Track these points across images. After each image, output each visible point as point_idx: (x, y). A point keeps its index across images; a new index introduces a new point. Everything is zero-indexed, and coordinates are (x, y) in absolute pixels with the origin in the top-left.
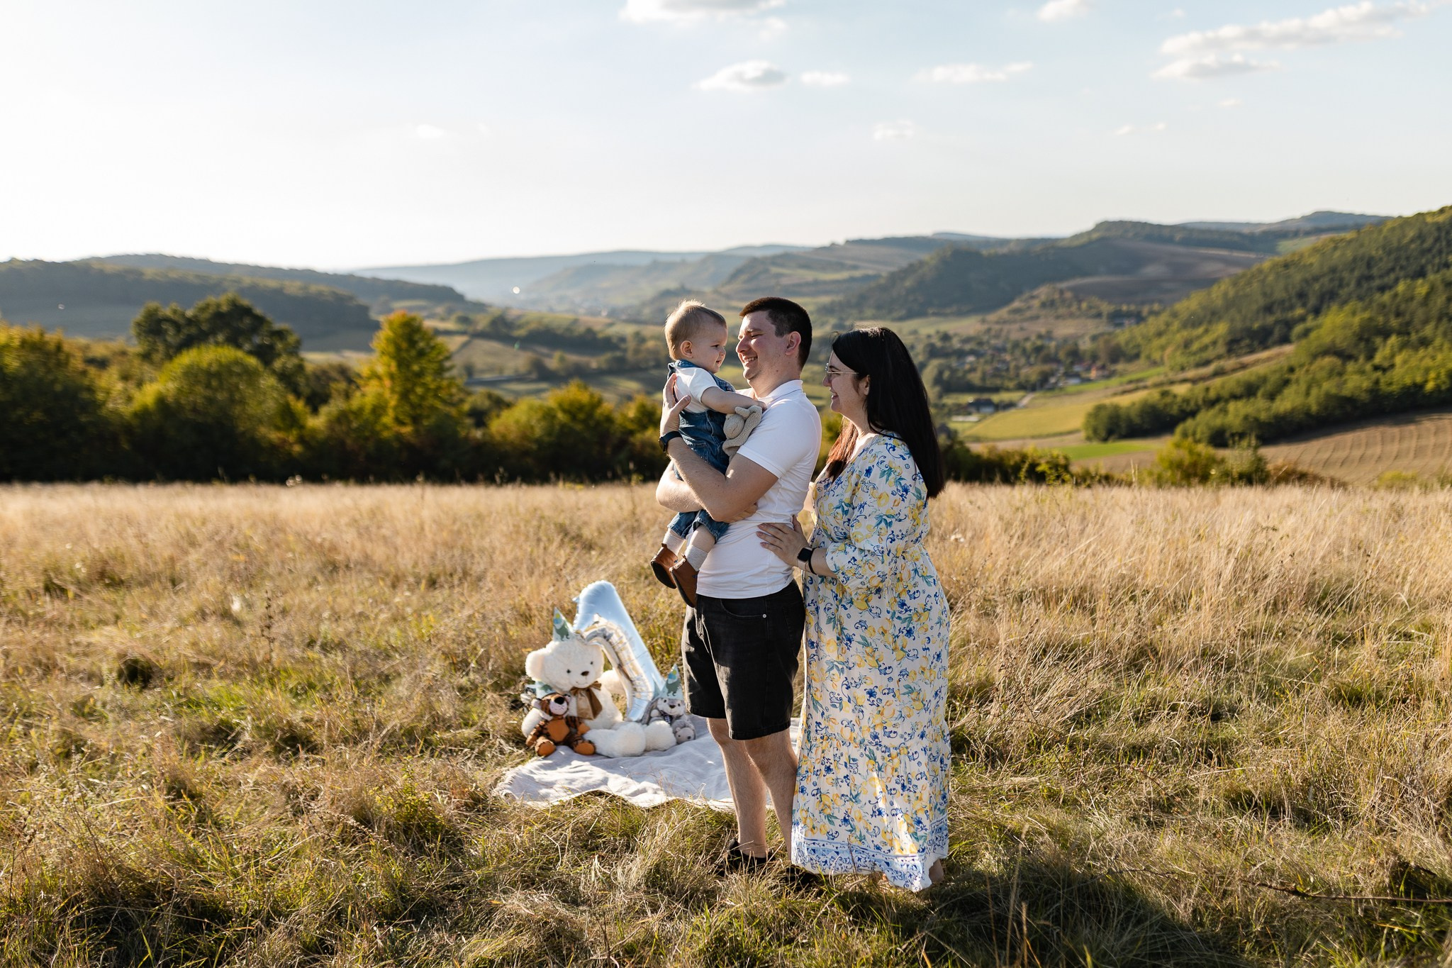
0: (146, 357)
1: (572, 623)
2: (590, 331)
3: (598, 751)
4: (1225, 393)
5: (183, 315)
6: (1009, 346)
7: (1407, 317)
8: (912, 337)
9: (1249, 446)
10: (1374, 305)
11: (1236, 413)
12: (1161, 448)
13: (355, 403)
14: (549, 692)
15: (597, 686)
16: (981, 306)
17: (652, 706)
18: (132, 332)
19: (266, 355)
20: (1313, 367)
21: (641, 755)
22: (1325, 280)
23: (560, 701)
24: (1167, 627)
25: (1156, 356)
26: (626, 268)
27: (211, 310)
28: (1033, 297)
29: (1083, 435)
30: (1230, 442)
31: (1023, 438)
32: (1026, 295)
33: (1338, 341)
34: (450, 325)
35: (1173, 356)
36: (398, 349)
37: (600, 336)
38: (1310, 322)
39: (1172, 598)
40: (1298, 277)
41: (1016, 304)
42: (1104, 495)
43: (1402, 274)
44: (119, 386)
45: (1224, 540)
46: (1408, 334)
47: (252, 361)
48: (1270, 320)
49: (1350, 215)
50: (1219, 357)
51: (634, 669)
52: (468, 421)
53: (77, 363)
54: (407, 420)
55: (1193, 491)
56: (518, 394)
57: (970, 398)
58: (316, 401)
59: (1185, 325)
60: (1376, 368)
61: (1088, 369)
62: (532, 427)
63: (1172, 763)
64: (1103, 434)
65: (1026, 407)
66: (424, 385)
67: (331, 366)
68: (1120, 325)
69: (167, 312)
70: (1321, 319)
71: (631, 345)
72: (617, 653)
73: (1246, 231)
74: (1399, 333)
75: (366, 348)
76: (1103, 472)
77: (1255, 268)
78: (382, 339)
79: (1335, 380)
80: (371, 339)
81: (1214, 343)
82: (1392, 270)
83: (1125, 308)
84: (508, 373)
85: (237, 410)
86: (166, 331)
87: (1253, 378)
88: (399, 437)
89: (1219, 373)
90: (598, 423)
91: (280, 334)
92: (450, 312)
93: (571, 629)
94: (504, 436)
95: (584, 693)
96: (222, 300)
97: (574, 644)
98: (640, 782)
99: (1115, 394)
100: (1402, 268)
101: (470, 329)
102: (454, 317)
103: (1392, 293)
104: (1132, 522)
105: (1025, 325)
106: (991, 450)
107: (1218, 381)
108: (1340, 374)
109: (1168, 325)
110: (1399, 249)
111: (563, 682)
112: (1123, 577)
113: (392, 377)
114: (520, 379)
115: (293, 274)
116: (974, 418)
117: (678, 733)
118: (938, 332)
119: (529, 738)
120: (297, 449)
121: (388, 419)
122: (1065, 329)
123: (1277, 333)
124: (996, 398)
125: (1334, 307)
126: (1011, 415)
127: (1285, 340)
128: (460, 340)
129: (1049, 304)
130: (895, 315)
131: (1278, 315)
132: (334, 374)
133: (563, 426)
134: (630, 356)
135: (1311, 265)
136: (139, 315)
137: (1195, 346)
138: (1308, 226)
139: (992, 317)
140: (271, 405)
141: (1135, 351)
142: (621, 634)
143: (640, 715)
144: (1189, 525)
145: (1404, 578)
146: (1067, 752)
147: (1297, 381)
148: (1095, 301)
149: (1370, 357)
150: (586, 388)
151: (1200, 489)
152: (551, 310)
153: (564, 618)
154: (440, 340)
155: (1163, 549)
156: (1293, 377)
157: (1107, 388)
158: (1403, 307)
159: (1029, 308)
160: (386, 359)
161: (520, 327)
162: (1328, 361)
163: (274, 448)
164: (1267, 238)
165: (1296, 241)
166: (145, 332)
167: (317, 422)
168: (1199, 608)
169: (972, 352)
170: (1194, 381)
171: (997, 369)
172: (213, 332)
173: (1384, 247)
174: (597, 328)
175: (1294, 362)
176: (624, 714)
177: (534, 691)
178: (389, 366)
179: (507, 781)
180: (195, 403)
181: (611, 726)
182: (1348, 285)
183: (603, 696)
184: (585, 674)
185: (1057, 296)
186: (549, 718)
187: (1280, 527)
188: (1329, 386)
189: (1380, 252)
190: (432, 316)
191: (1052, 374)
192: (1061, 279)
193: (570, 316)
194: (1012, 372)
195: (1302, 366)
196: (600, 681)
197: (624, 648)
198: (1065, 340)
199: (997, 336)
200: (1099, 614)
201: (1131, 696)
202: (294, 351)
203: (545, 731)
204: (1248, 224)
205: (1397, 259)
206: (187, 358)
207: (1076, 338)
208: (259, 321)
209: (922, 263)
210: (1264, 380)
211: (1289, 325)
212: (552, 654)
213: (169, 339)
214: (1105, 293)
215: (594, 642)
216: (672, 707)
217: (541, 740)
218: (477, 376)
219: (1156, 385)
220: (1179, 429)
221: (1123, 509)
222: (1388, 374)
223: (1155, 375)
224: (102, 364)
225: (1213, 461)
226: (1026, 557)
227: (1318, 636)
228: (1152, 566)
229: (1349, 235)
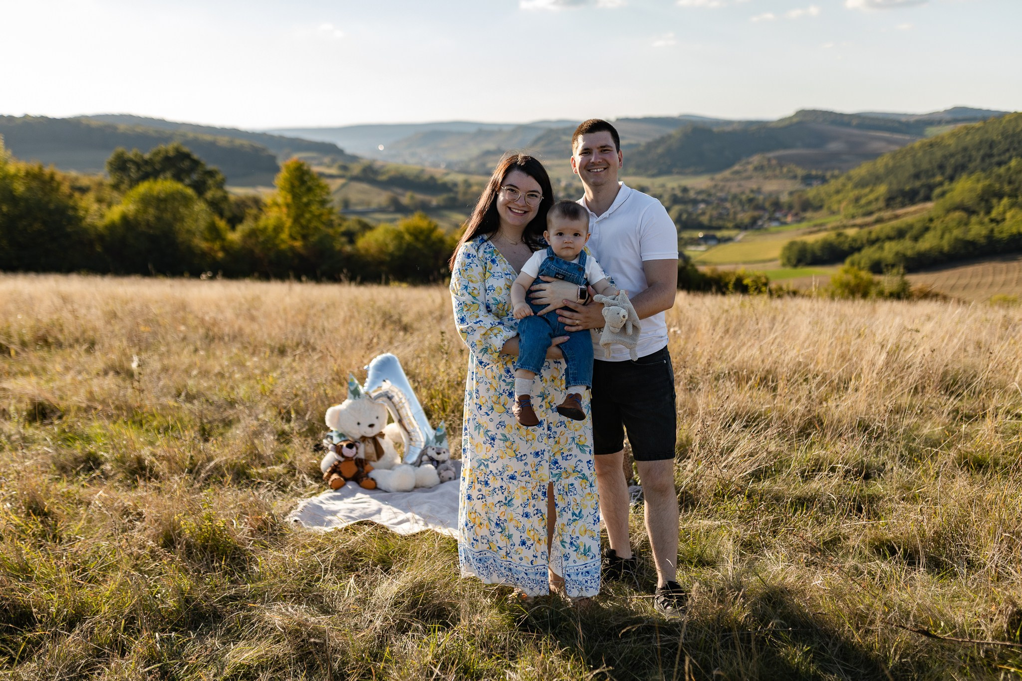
0: (116, 187)
1: (363, 386)
2: (432, 179)
3: (379, 486)
4: (882, 236)
5: (142, 157)
6: (730, 197)
7: (1017, 185)
8: (660, 189)
9: (898, 273)
10: (993, 175)
11: (890, 250)
12: (835, 273)
13: (262, 223)
14: (343, 439)
15: (382, 435)
16: (712, 168)
17: (423, 453)
18: (106, 169)
19: (200, 188)
20: (947, 219)
21: (409, 492)
22: (959, 157)
23: (350, 446)
24: (832, 404)
25: (835, 207)
26: (460, 134)
27: (161, 155)
28: (748, 163)
29: (779, 262)
30: (885, 270)
31: (737, 263)
32: (744, 161)
33: (966, 201)
34: (333, 171)
35: (846, 207)
36: (293, 186)
37: (440, 182)
38: (946, 186)
39: (836, 381)
40: (939, 154)
41: (736, 167)
42: (791, 304)
43: (1014, 153)
44: (95, 207)
45: (879, 338)
46: (1017, 197)
47: (190, 191)
48: (918, 184)
49: (980, 110)
50: (880, 210)
51: (411, 423)
52: (344, 239)
53: (65, 189)
54: (299, 237)
55: (856, 302)
56: (379, 221)
57: (701, 234)
58: (234, 221)
59: (857, 186)
60: (992, 220)
61: (786, 215)
62: (387, 245)
63: (829, 514)
64: (794, 261)
65: (740, 241)
66: (311, 212)
67: (248, 198)
68: (810, 185)
69: (130, 155)
70: (954, 185)
71: (461, 189)
72: (398, 411)
73: (904, 119)
74: (1010, 196)
75: (270, 185)
76: (792, 288)
77: (909, 146)
78: (282, 177)
79: (962, 229)
80: (273, 179)
81: (877, 199)
82: (1008, 150)
83: (814, 172)
84: (374, 206)
85: (178, 226)
86: (130, 168)
87: (903, 226)
88: (292, 249)
89: (879, 221)
90: (434, 243)
91: (211, 174)
92: (334, 161)
93: (362, 390)
94: (367, 250)
95: (370, 441)
96: (170, 148)
97: (364, 403)
98: (406, 513)
99: (804, 234)
100: (1015, 149)
101: (349, 174)
102: (337, 165)
103: (1007, 167)
104: (810, 323)
105: (743, 183)
106: (714, 271)
107: (878, 227)
108: (966, 224)
109: (844, 185)
110: (1013, 135)
111: (354, 431)
112: (799, 364)
113: (288, 206)
114: (382, 210)
115: (223, 131)
116: (702, 248)
117: (442, 475)
118: (680, 186)
119: (326, 474)
120: (220, 255)
121: (284, 236)
122: (771, 187)
123: (922, 193)
124: (719, 234)
125: (964, 176)
126: (729, 247)
127: (928, 198)
128: (340, 182)
129: (760, 168)
130: (649, 173)
131: (923, 181)
132: (250, 203)
133: (409, 244)
134: (460, 197)
135: (949, 145)
136: (110, 157)
137: (863, 201)
138: (948, 117)
139: (719, 176)
140: (202, 224)
141: (820, 204)
142: (401, 396)
143: (414, 458)
144: (853, 326)
145: (1016, 372)
146: (746, 501)
147: (935, 228)
148: (793, 167)
149: (988, 212)
150: (425, 218)
151: (862, 302)
152: (405, 162)
153: (356, 382)
154: (324, 181)
155: (832, 343)
156: (932, 225)
157: (798, 230)
158: (1014, 177)
159: (745, 171)
160: (284, 193)
161: (383, 173)
162: (957, 215)
163: (204, 254)
164: (918, 125)
165: (939, 128)
166: (115, 169)
167: (235, 236)
168: (856, 390)
169: (703, 201)
170: (861, 226)
171: (721, 214)
172: (163, 170)
173: (1002, 134)
174: (437, 176)
175: (933, 214)
176: (402, 459)
177: (332, 438)
178: (286, 198)
179: (299, 509)
180: (148, 221)
181: (391, 467)
182: (975, 160)
183: (386, 444)
184: (371, 426)
185: (765, 163)
186: (342, 459)
187: (921, 330)
188: (957, 233)
189: (1000, 137)
190: (321, 164)
191: (760, 218)
192: (769, 150)
193: (418, 167)
194: (731, 216)
195: (938, 218)
196: (384, 431)
197: (404, 407)
198: (770, 194)
199: (722, 190)
200: (779, 391)
201: (800, 457)
202: (220, 185)
203: (338, 470)
204: (905, 115)
205: (1012, 143)
206: (143, 188)
207: (778, 193)
208: (196, 163)
209: (670, 136)
210: (911, 227)
211: (931, 188)
212: (346, 410)
213: (132, 175)
214: (800, 161)
215: (380, 401)
216: (439, 454)
217: (335, 476)
218: (352, 208)
219: (834, 228)
220: (848, 261)
221: (804, 313)
222: (1001, 225)
223: (833, 221)
224: (84, 190)
225: (871, 283)
226: (728, 346)
227: (949, 414)
228: (822, 356)
229: (977, 125)
